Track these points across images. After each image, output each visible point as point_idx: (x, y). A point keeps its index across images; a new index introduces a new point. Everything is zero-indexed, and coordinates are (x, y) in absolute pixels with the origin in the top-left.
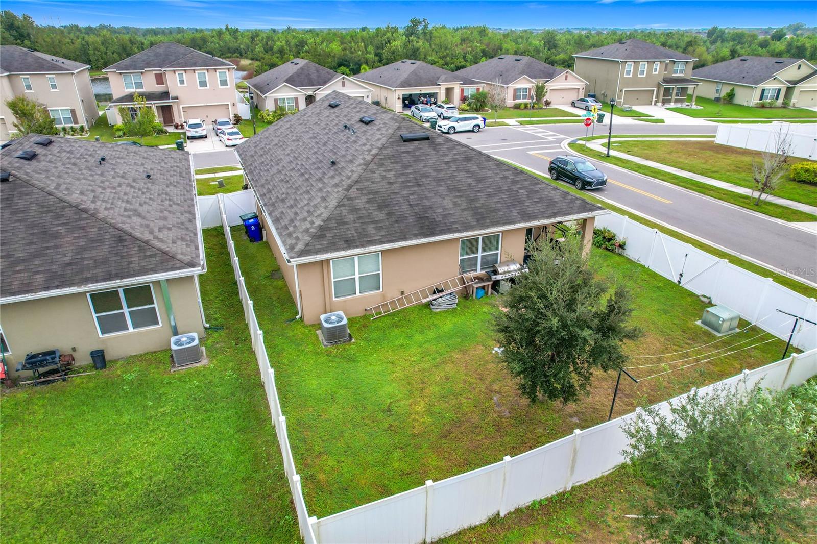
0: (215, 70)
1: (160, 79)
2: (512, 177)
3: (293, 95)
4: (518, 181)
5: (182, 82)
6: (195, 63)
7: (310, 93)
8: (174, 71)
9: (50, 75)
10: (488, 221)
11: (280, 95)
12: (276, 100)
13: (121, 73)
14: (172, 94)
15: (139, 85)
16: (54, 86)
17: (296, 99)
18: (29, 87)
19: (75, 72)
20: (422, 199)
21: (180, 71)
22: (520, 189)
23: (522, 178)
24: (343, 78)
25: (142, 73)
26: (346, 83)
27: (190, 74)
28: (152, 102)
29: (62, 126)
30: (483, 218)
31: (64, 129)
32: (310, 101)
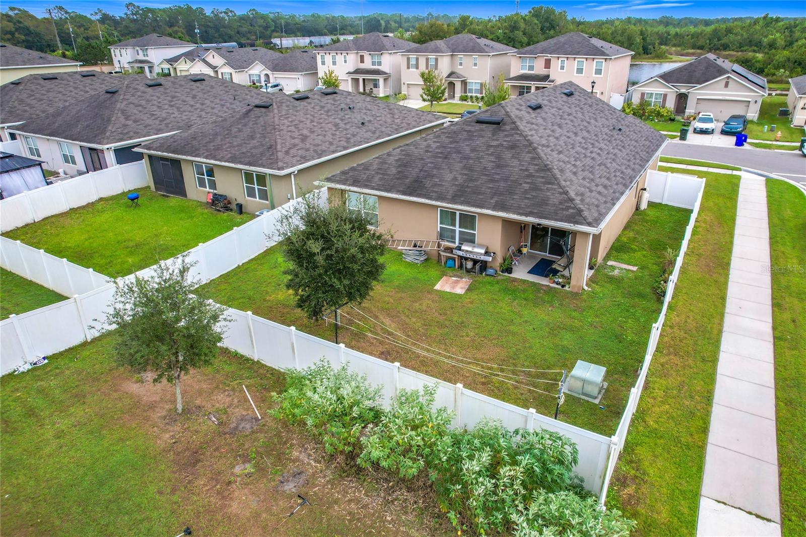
0: (594, 59)
1: (548, 64)
3: (662, 90)
5: (562, 68)
6: (579, 52)
7: (683, 91)
8: (558, 58)
9: (475, 55)
10: (462, 199)
11: (647, 90)
12: (643, 94)
13: (520, 57)
14: (551, 78)
15: (531, 68)
16: (475, 65)
17: (665, 96)
18: (461, 64)
19: (491, 54)
20: (436, 168)
21: (563, 57)
24: (728, 77)
25: (536, 57)
26: (731, 84)
27: (571, 61)
28: (532, 83)
29: (471, 94)
30: (461, 196)
31: (471, 97)
32: (682, 99)
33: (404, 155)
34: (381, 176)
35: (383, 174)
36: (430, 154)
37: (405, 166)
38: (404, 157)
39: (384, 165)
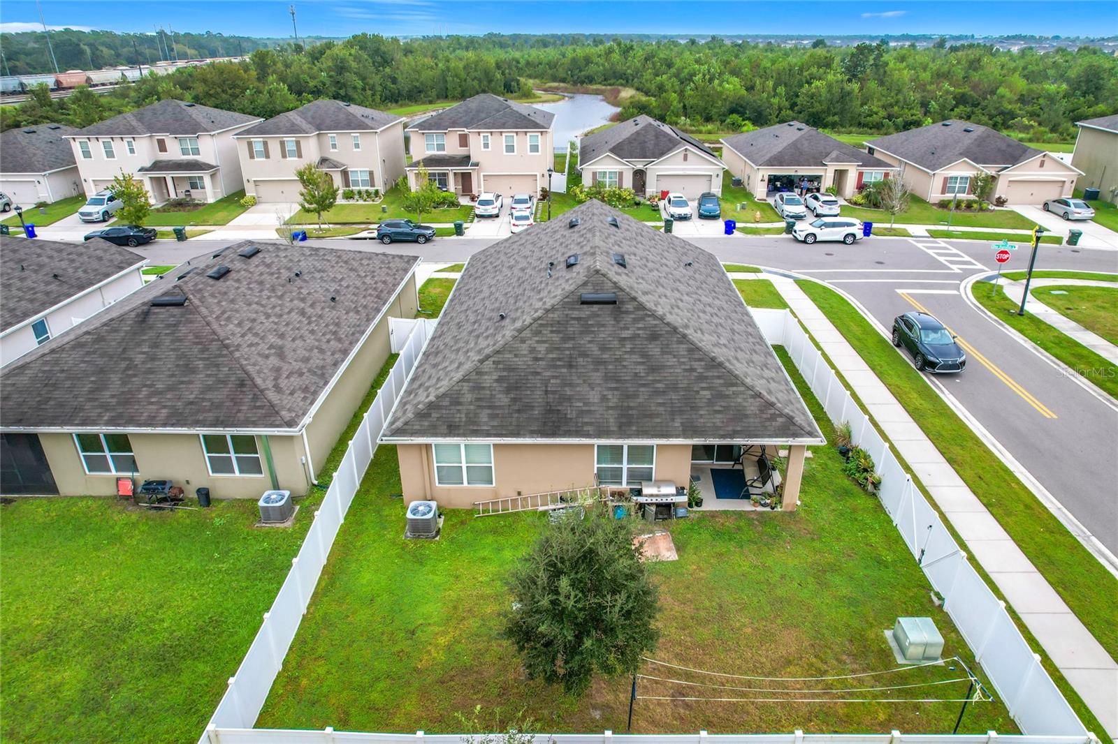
0: (526, 133)
1: (464, 141)
2: (701, 371)
3: (616, 168)
4: (706, 378)
5: (486, 146)
6: (504, 124)
7: (640, 166)
8: (479, 133)
9: (355, 133)
10: (634, 428)
11: (599, 168)
12: (594, 174)
13: (423, 134)
14: (473, 160)
15: (441, 147)
16: (357, 146)
17: (621, 174)
18: (334, 146)
19: (378, 131)
20: (565, 385)
21: (485, 132)
22: (703, 389)
23: (715, 374)
24: (686, 150)
25: (445, 133)
26: (690, 156)
27: (496, 136)
28: (450, 168)
29: (358, 188)
30: (630, 424)
31: (360, 193)
32: (639, 176)
33: (504, 370)
34: (489, 411)
35: (490, 407)
36: (544, 363)
37: (517, 388)
38: (505, 374)
39: (482, 392)
